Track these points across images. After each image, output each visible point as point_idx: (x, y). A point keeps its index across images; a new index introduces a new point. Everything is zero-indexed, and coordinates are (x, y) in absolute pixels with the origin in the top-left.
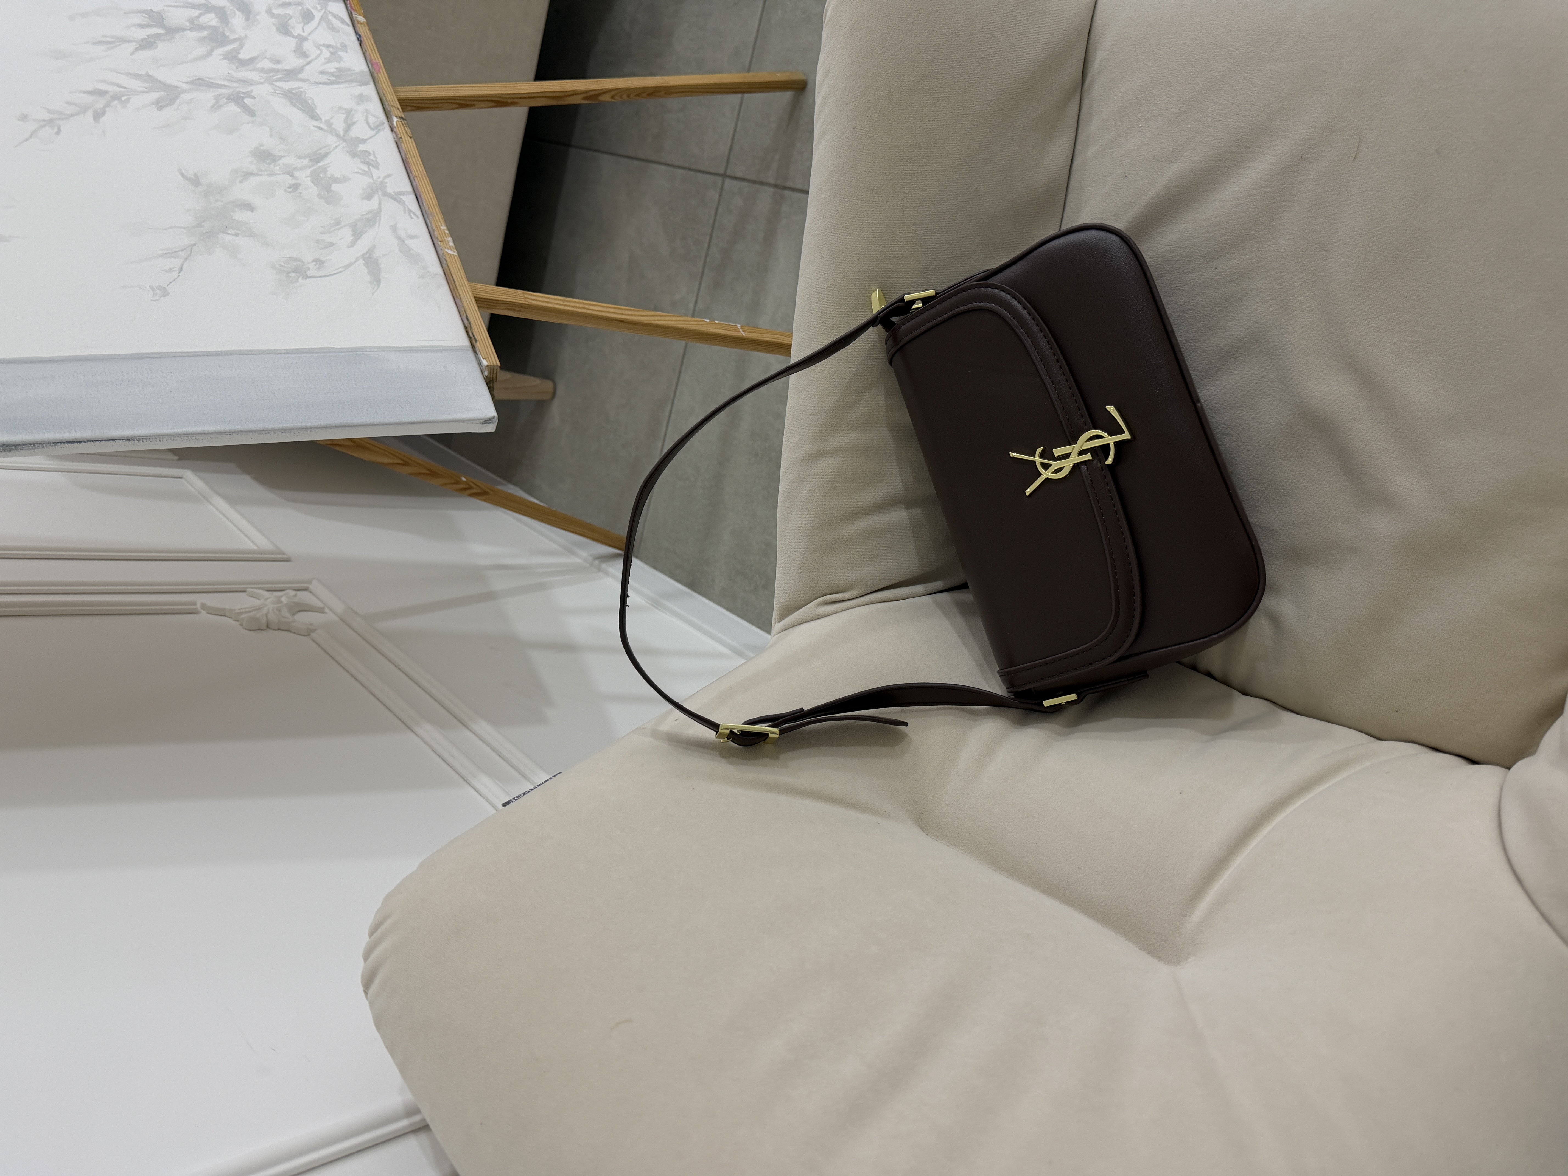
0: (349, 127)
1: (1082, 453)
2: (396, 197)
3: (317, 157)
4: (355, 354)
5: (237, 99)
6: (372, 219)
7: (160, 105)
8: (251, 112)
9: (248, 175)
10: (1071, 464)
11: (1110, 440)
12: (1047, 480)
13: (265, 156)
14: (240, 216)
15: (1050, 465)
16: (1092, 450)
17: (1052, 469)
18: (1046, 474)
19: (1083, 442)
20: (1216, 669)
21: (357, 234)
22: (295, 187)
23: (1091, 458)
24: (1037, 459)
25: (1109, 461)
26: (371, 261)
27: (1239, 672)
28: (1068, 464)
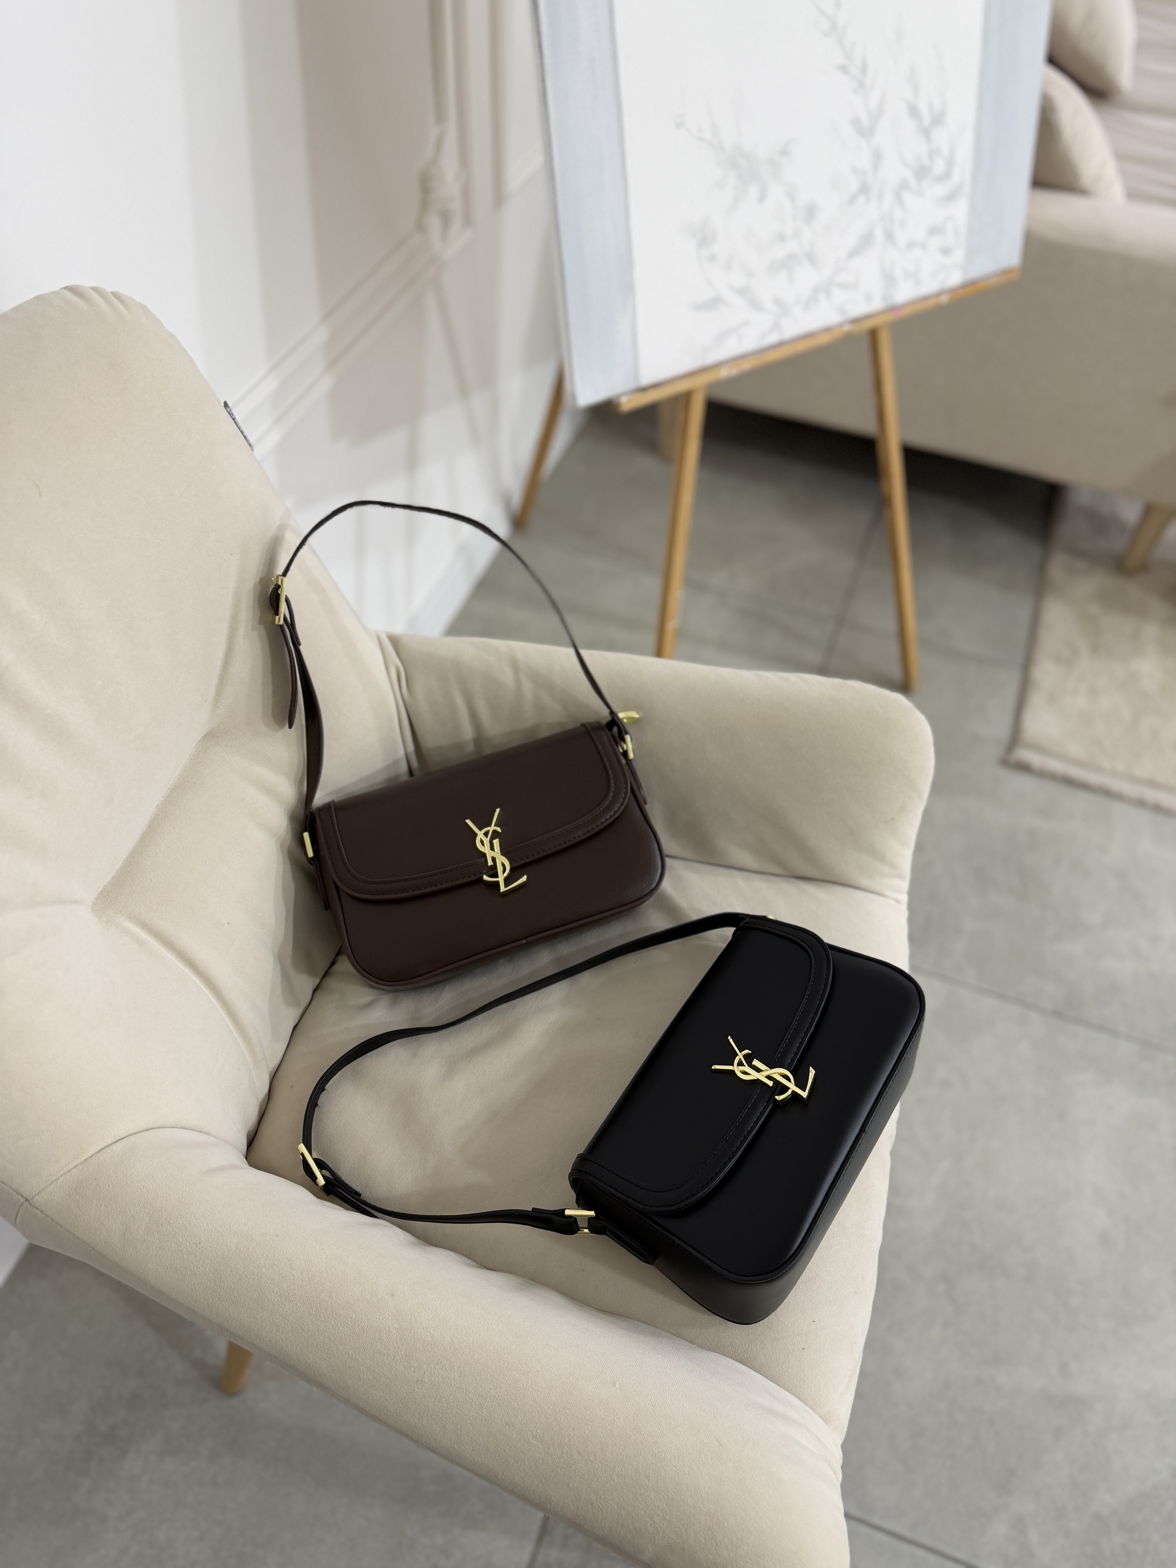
0: (844, 286)
1: (494, 859)
2: (776, 326)
3: (811, 258)
4: (628, 287)
5: (864, 189)
6: (755, 304)
7: (856, 123)
8: (853, 200)
9: (791, 196)
10: (486, 852)
11: (501, 879)
12: (476, 835)
13: (810, 213)
14: (753, 191)
15: (487, 837)
16: (495, 866)
17: (484, 839)
18: (480, 834)
19: (501, 860)
20: (336, 967)
21: (742, 292)
22: (781, 238)
23: (489, 865)
24: (492, 828)
25: (485, 878)
26: (714, 303)
27: (332, 983)
28: (486, 849)
